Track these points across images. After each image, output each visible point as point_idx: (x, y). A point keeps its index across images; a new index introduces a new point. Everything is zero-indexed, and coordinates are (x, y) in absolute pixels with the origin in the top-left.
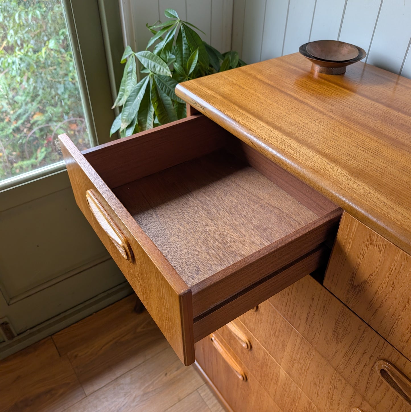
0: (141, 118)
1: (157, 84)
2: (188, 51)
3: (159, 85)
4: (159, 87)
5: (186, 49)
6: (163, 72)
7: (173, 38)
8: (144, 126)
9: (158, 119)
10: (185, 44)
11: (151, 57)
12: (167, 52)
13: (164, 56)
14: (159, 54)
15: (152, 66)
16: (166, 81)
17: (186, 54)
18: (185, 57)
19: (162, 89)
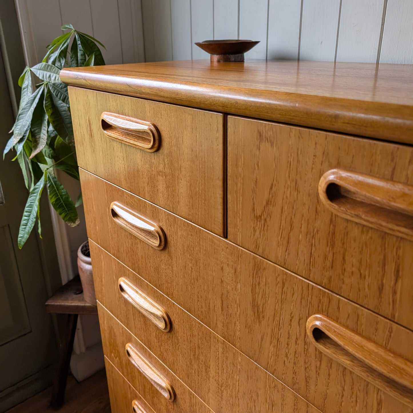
0: (35, 129)
1: (52, 91)
2: (83, 56)
3: (54, 92)
4: (54, 94)
5: (82, 55)
6: (58, 79)
7: (67, 46)
8: (38, 137)
9: (52, 125)
10: (80, 50)
11: (46, 68)
12: (62, 60)
13: (59, 64)
14: (54, 63)
15: (48, 76)
16: (62, 88)
17: (81, 59)
18: (81, 63)
19: (57, 96)
